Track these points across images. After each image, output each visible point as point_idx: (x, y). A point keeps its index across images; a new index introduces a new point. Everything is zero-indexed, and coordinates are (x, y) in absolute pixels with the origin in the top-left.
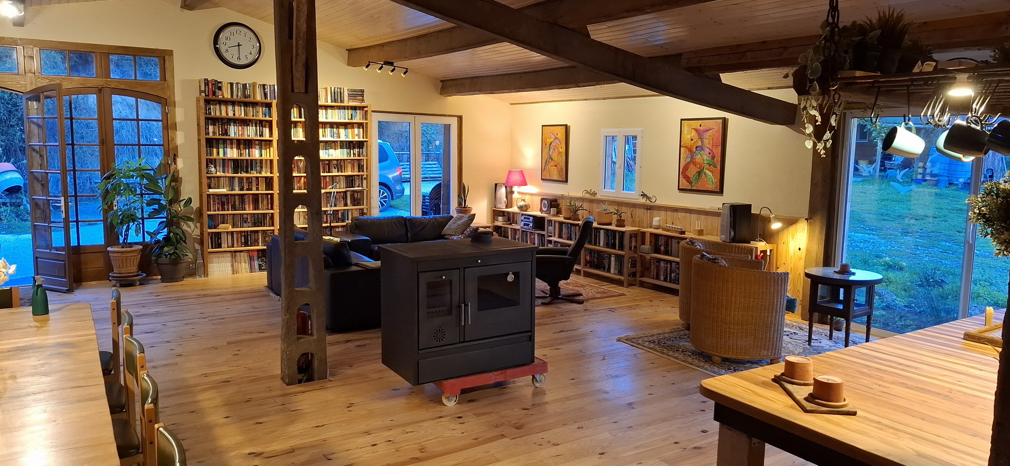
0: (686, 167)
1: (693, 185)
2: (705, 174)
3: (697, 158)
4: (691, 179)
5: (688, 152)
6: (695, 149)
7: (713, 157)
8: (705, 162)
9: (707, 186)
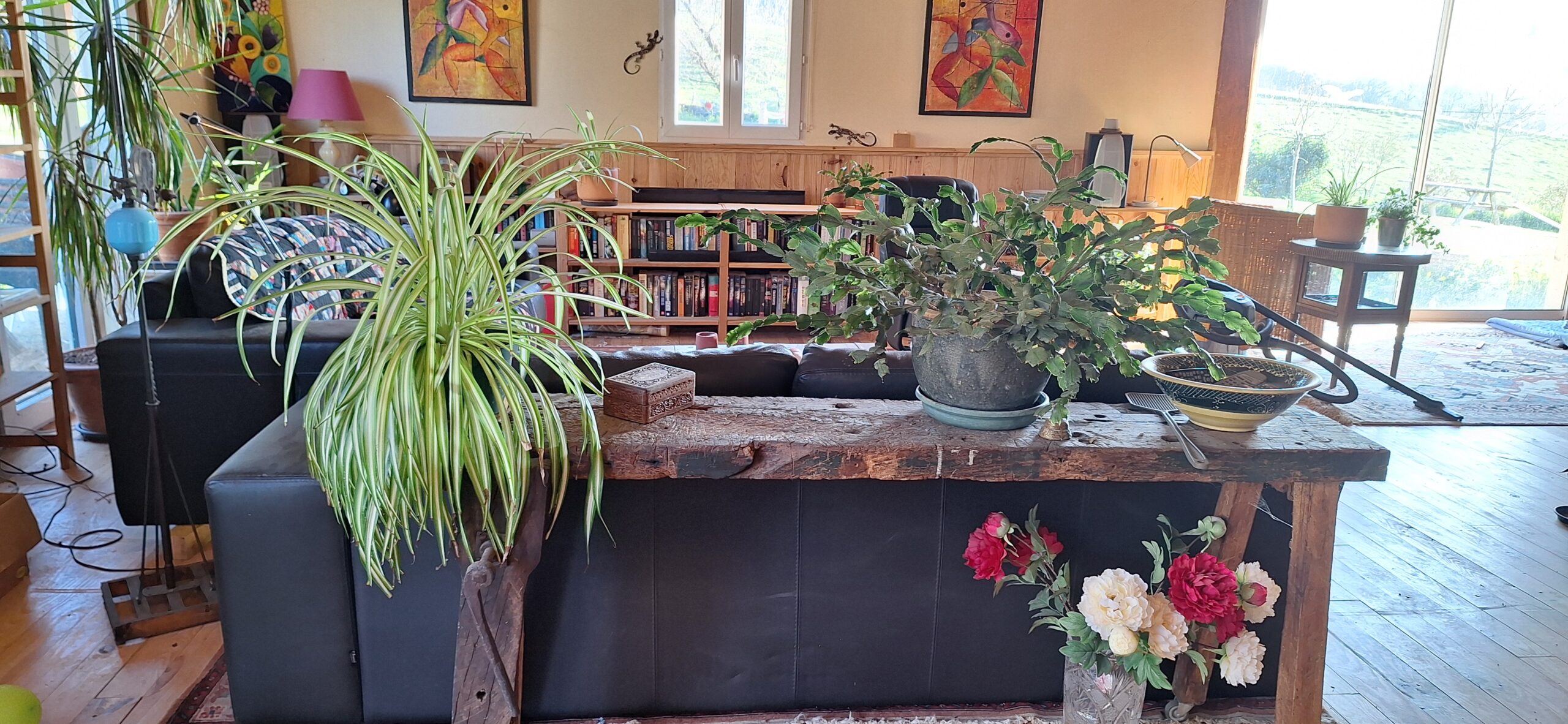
0: (946, 64)
1: (962, 101)
2: (994, 78)
3: (978, 45)
4: (958, 90)
5: (950, 32)
6: (970, 27)
7: (1017, 44)
8: (996, 53)
9: (998, 103)
